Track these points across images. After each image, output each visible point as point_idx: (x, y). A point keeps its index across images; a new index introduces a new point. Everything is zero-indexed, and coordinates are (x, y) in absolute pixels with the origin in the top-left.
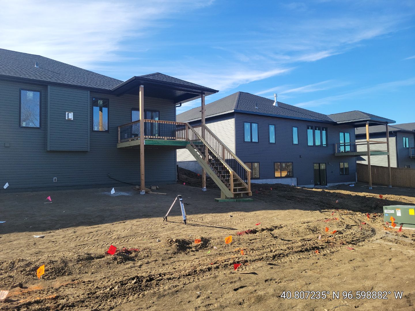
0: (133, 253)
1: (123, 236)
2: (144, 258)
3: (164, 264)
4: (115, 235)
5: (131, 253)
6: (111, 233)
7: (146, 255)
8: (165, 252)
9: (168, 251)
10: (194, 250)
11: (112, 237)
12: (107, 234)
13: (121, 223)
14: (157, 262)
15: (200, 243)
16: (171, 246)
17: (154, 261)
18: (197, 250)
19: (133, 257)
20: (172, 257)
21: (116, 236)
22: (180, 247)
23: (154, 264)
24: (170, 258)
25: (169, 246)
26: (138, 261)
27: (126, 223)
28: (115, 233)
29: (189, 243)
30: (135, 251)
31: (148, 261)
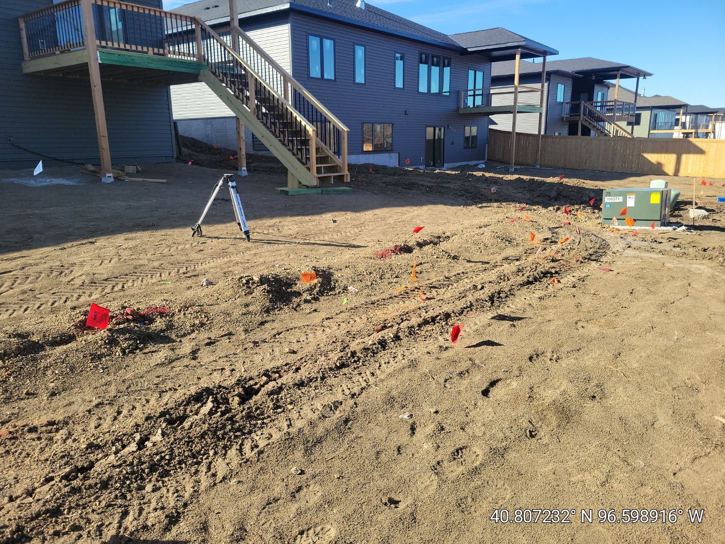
0: (158, 320)
1: (105, 276)
2: (193, 331)
3: (258, 343)
4: (79, 275)
5: (152, 321)
6: (67, 271)
7: (197, 322)
8: (244, 310)
9: (247, 305)
10: (309, 298)
11: (72, 279)
12: (55, 274)
13: (83, 244)
14: (234, 338)
15: (316, 281)
16: (252, 294)
17: (225, 335)
18: (316, 299)
19: (162, 331)
20: (266, 322)
21: (84, 277)
22: (275, 294)
23: (231, 345)
24: (262, 323)
25: (245, 295)
26: (181, 341)
27: (97, 244)
28: (77, 272)
29: (290, 283)
30: (162, 314)
31: (210, 338)
